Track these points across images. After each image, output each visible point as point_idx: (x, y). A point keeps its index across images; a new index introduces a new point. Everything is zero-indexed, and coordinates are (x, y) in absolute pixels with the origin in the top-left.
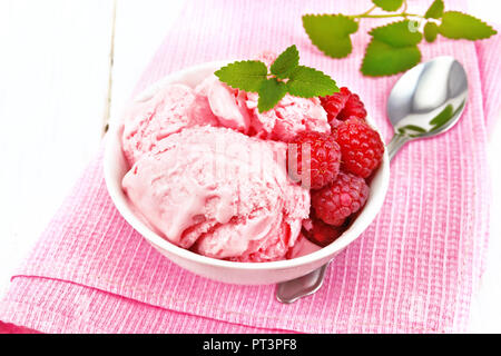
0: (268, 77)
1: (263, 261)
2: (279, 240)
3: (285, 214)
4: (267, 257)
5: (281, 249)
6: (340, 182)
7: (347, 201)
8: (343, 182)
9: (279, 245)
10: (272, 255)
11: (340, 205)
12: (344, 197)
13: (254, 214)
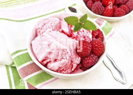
0: (79, 22)
1: (63, 73)
2: (69, 68)
3: (72, 62)
4: (65, 72)
5: (69, 71)
6: (90, 56)
7: (91, 62)
8: (91, 56)
9: (69, 69)
10: (66, 72)
11: (88, 63)
12: (90, 61)
13: (62, 60)
